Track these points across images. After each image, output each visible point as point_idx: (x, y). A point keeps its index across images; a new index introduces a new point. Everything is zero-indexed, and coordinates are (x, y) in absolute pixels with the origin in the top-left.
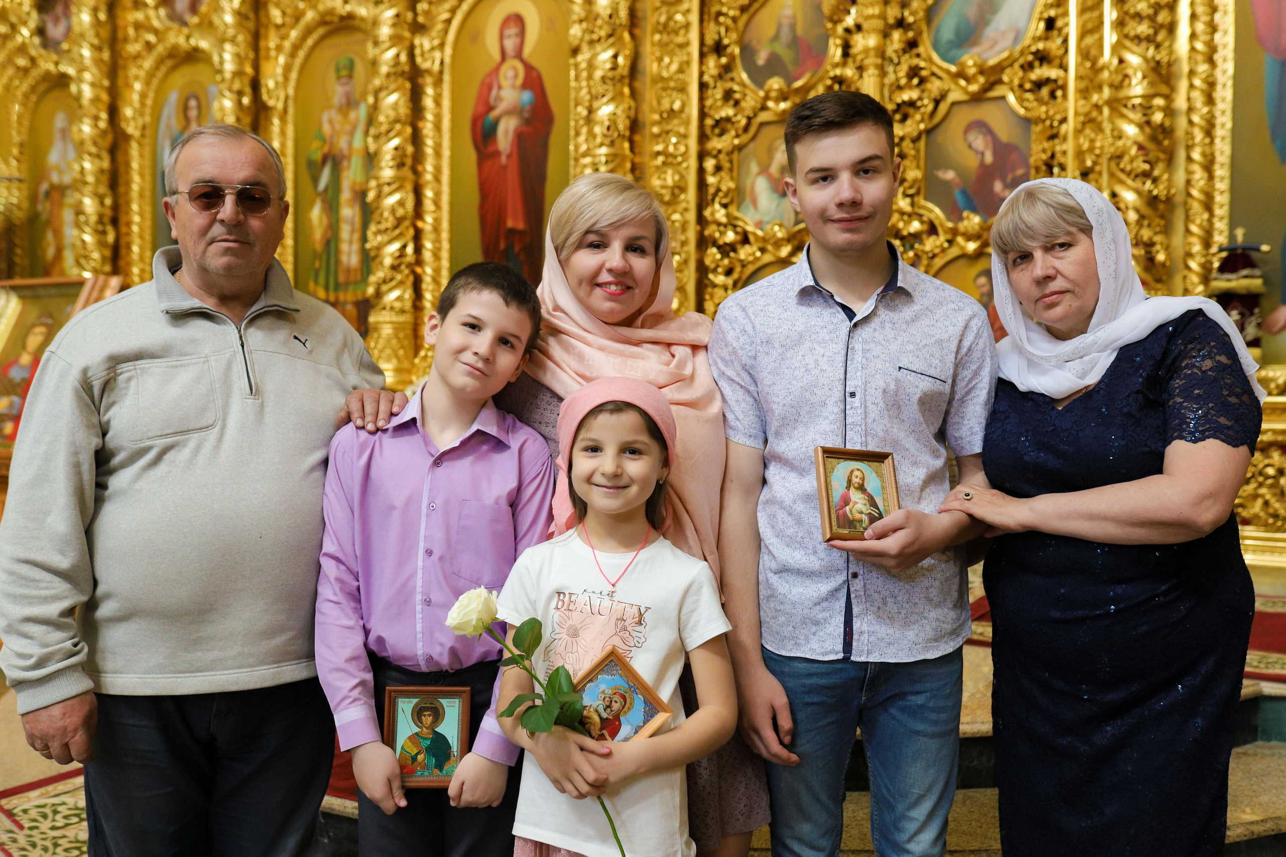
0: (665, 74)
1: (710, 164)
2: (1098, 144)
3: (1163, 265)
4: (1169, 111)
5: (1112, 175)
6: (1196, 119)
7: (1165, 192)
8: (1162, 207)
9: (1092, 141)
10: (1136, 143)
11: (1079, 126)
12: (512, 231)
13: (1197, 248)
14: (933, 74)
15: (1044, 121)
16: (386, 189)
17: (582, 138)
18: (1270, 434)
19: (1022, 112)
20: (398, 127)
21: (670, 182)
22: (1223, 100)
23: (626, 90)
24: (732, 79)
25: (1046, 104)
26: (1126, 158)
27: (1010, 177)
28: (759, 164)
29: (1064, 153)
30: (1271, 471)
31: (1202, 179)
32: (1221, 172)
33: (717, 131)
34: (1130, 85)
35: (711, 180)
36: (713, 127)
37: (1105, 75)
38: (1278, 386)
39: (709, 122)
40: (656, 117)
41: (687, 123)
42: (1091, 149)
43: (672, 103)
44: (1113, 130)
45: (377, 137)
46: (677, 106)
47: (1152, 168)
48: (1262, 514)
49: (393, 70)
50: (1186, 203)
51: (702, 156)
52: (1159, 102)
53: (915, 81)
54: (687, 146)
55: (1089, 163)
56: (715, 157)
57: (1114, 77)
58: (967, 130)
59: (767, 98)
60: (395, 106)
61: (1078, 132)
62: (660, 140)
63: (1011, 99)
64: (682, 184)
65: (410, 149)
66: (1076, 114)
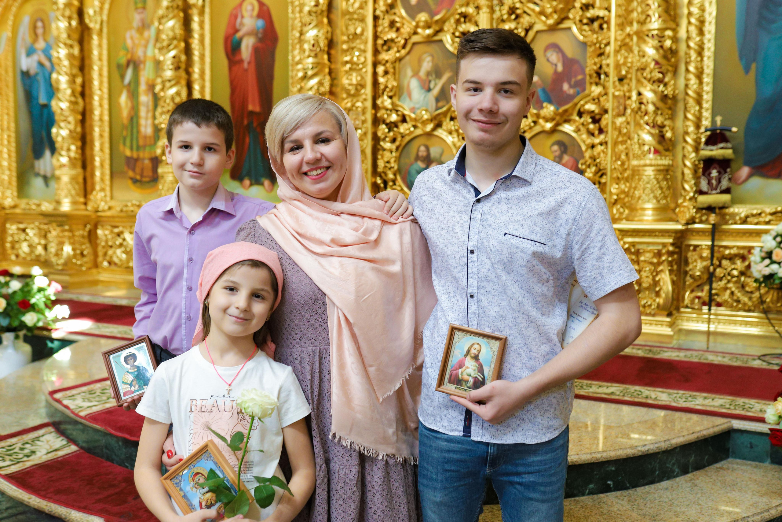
0: (351, 10)
1: (380, 69)
2: (629, 60)
3: (670, 140)
4: (675, 39)
5: (638, 81)
6: (692, 44)
7: (672, 92)
8: (670, 102)
9: (626, 58)
10: (654, 60)
11: (618, 48)
12: (252, 113)
13: (691, 129)
14: (525, 12)
15: (595, 44)
16: (168, 84)
17: (296, 52)
18: (735, 249)
19: (581, 38)
20: (175, 42)
21: (354, 82)
22: (709, 32)
23: (325, 20)
24: (395, 14)
25: (597, 33)
26: (648, 70)
27: (573, 80)
28: (413, 70)
29: (608, 65)
30: (735, 273)
31: (695, 84)
32: (707, 79)
33: (385, 48)
34: (650, 21)
35: (381, 80)
36: (383, 45)
37: (635, 15)
38: (740, 218)
39: (380, 42)
40: (345, 38)
41: (366, 43)
42: (625, 64)
43: (356, 29)
44: (639, 51)
45: (161, 49)
46: (359, 31)
47: (664, 77)
48: (729, 300)
49: (170, 4)
50: (685, 100)
51: (375, 65)
52: (669, 33)
53: (513, 17)
54: (365, 58)
55: (624, 73)
56: (384, 65)
57: (640, 16)
58: (546, 50)
59: (417, 26)
60: (173, 29)
61: (617, 52)
62: (348, 53)
63: (575, 29)
64: (362, 83)
65: (183, 58)
66: (616, 40)
